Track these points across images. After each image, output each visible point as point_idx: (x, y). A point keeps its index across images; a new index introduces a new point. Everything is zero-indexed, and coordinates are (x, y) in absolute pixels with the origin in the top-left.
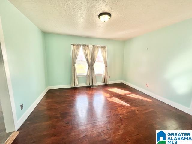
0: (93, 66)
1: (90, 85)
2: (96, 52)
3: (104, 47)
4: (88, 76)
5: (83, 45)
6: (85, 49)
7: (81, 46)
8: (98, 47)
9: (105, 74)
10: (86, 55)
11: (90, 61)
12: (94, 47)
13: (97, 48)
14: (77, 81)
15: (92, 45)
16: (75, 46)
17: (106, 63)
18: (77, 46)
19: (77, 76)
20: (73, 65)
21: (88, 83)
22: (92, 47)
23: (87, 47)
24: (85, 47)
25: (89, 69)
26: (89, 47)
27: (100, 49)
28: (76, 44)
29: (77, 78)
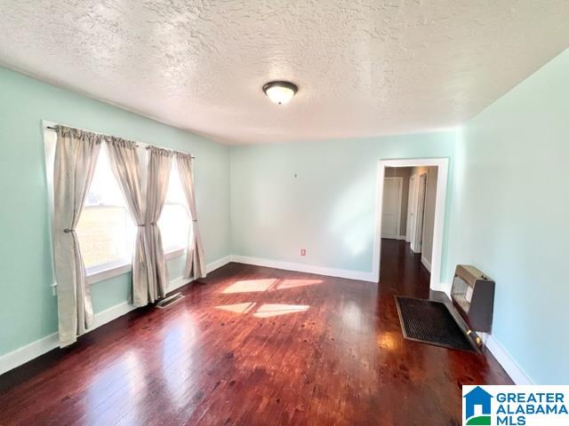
0: (154, 224)
1: (153, 301)
2: (162, 173)
3: (184, 156)
4: (142, 266)
5: (114, 139)
6: (119, 157)
7: (103, 143)
8: (167, 153)
9: (192, 247)
10: (126, 181)
11: (142, 205)
13: (164, 158)
14: (88, 306)
15: (147, 145)
16: (70, 137)
17: (195, 209)
18: (80, 138)
19: (86, 282)
20: (66, 231)
21: (138, 299)
22: (147, 153)
23: (128, 150)
24: (122, 149)
25: (140, 237)
26: (138, 149)
27: (174, 160)
28: (75, 130)
29: (86, 288)
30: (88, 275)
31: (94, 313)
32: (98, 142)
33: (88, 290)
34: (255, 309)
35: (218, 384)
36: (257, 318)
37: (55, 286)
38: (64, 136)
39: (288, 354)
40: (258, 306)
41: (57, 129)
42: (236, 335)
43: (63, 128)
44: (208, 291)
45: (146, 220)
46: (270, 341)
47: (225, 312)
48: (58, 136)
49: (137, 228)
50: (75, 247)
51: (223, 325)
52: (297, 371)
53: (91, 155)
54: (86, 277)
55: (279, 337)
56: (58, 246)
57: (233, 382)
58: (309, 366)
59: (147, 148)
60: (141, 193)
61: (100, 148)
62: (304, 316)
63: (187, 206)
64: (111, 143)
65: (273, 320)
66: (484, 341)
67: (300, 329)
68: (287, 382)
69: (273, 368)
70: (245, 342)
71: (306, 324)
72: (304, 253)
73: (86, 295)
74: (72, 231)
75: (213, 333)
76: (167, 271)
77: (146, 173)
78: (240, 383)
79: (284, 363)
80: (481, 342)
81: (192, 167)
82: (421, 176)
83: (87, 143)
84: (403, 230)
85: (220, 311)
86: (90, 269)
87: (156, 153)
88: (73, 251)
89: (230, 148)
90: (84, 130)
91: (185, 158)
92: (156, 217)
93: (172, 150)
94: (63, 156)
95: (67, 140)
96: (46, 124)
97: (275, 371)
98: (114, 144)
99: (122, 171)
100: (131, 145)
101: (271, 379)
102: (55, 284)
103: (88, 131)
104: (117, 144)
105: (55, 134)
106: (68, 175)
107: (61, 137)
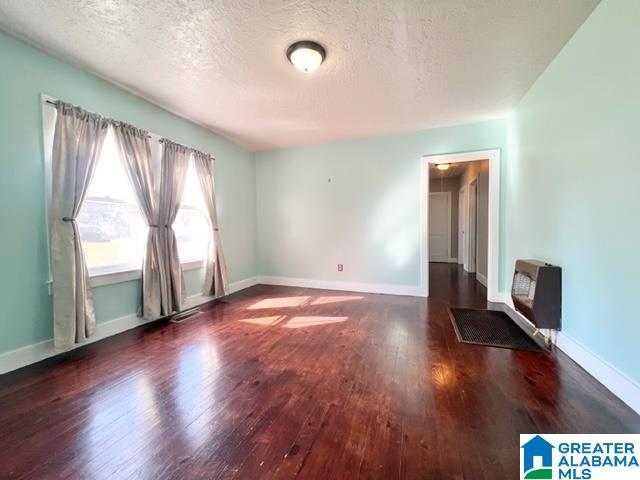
0: (168, 226)
1: (167, 314)
2: (177, 170)
3: (203, 156)
4: (154, 273)
6: (129, 147)
8: (184, 150)
9: (213, 259)
10: (136, 173)
11: (154, 204)
13: (180, 155)
14: (89, 310)
15: (160, 138)
16: (72, 115)
17: (215, 217)
18: (83, 119)
19: (88, 284)
20: (65, 220)
21: (150, 310)
22: (161, 147)
23: (139, 140)
24: (132, 137)
25: (152, 239)
26: (150, 141)
27: (191, 159)
28: (78, 109)
29: (88, 290)
30: (90, 275)
31: (97, 322)
32: (105, 126)
33: (91, 294)
34: (285, 321)
35: (240, 384)
36: (287, 329)
37: (51, 284)
38: (65, 114)
39: (322, 358)
40: (288, 319)
41: (57, 104)
42: (262, 342)
43: (64, 104)
44: (231, 307)
45: (159, 222)
46: (301, 347)
47: (250, 324)
48: (58, 112)
49: (148, 228)
50: (75, 239)
51: (247, 334)
52: (333, 371)
53: (96, 139)
54: (87, 278)
55: (312, 344)
56: (56, 236)
57: (257, 383)
58: (347, 367)
59: (161, 141)
60: (154, 189)
61: (105, 133)
62: (342, 325)
63: (207, 212)
64: (119, 129)
65: (305, 331)
66: (553, 342)
67: (337, 336)
68: (322, 380)
69: (305, 369)
70: (272, 348)
71: (344, 332)
72: (341, 268)
73: (88, 298)
74: (72, 220)
75: (234, 342)
76: (183, 284)
77: (160, 168)
78: (266, 383)
79: (317, 365)
80: (550, 341)
81: (212, 168)
82: (472, 184)
83: (91, 124)
84: (455, 252)
85: (244, 323)
86: (92, 269)
87: (171, 148)
88: (72, 243)
89: (256, 154)
90: (89, 111)
91: (204, 159)
92: (171, 220)
93: (189, 147)
94: (63, 135)
95: (69, 118)
96: (45, 97)
97: (307, 372)
98: (122, 130)
99: (131, 162)
100: (143, 135)
101: (302, 379)
102: (51, 281)
103: (93, 112)
104: (127, 132)
105: (56, 111)
106: (68, 156)
107: (61, 114)
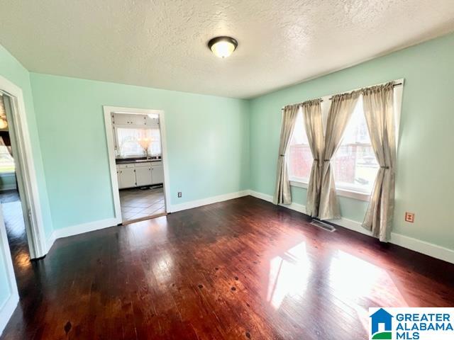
0: (326, 161)
5: (305, 103)
7: (301, 108)
12: (338, 100)
26: (322, 104)
59: (331, 99)
104: (307, 106)
